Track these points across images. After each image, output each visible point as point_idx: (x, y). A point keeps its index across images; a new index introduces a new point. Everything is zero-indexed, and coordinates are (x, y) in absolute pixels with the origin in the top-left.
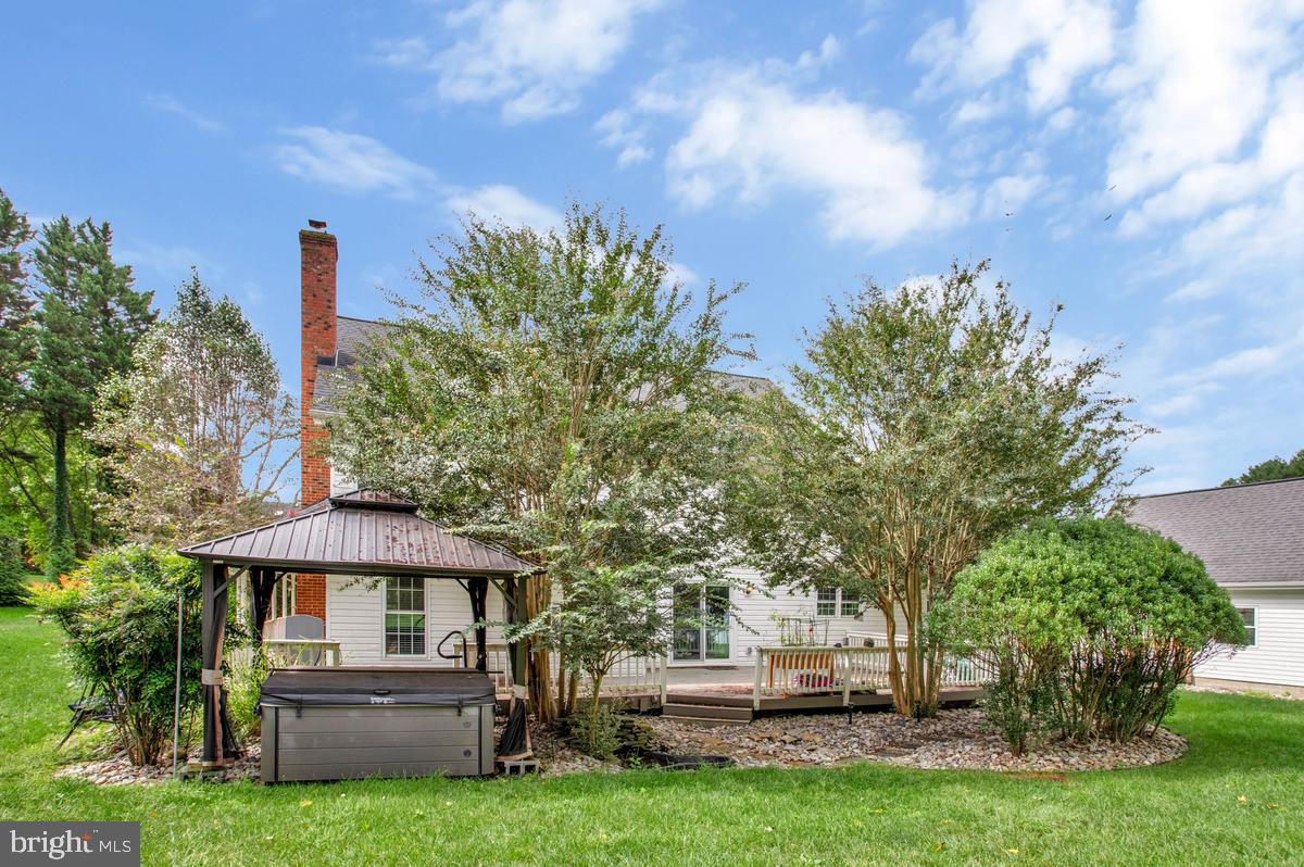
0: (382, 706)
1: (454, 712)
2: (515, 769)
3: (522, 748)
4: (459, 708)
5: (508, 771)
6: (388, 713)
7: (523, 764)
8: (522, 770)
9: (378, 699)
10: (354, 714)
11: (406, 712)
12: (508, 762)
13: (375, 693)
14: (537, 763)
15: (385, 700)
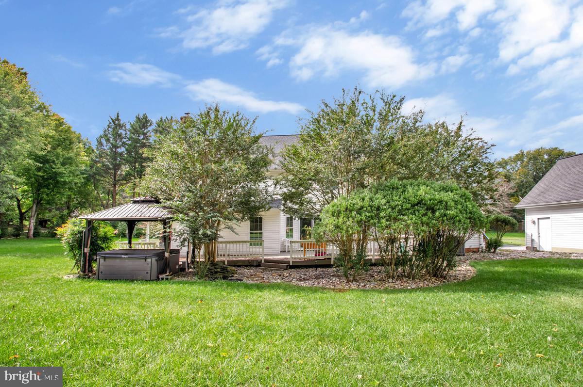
0: (124, 259)
1: (144, 260)
2: (162, 279)
3: (166, 273)
4: (146, 259)
5: (160, 279)
6: (127, 260)
7: (165, 277)
8: (165, 279)
9: (124, 256)
10: (118, 260)
11: (131, 260)
12: (161, 277)
13: (123, 254)
14: (169, 277)
15: (125, 256)
